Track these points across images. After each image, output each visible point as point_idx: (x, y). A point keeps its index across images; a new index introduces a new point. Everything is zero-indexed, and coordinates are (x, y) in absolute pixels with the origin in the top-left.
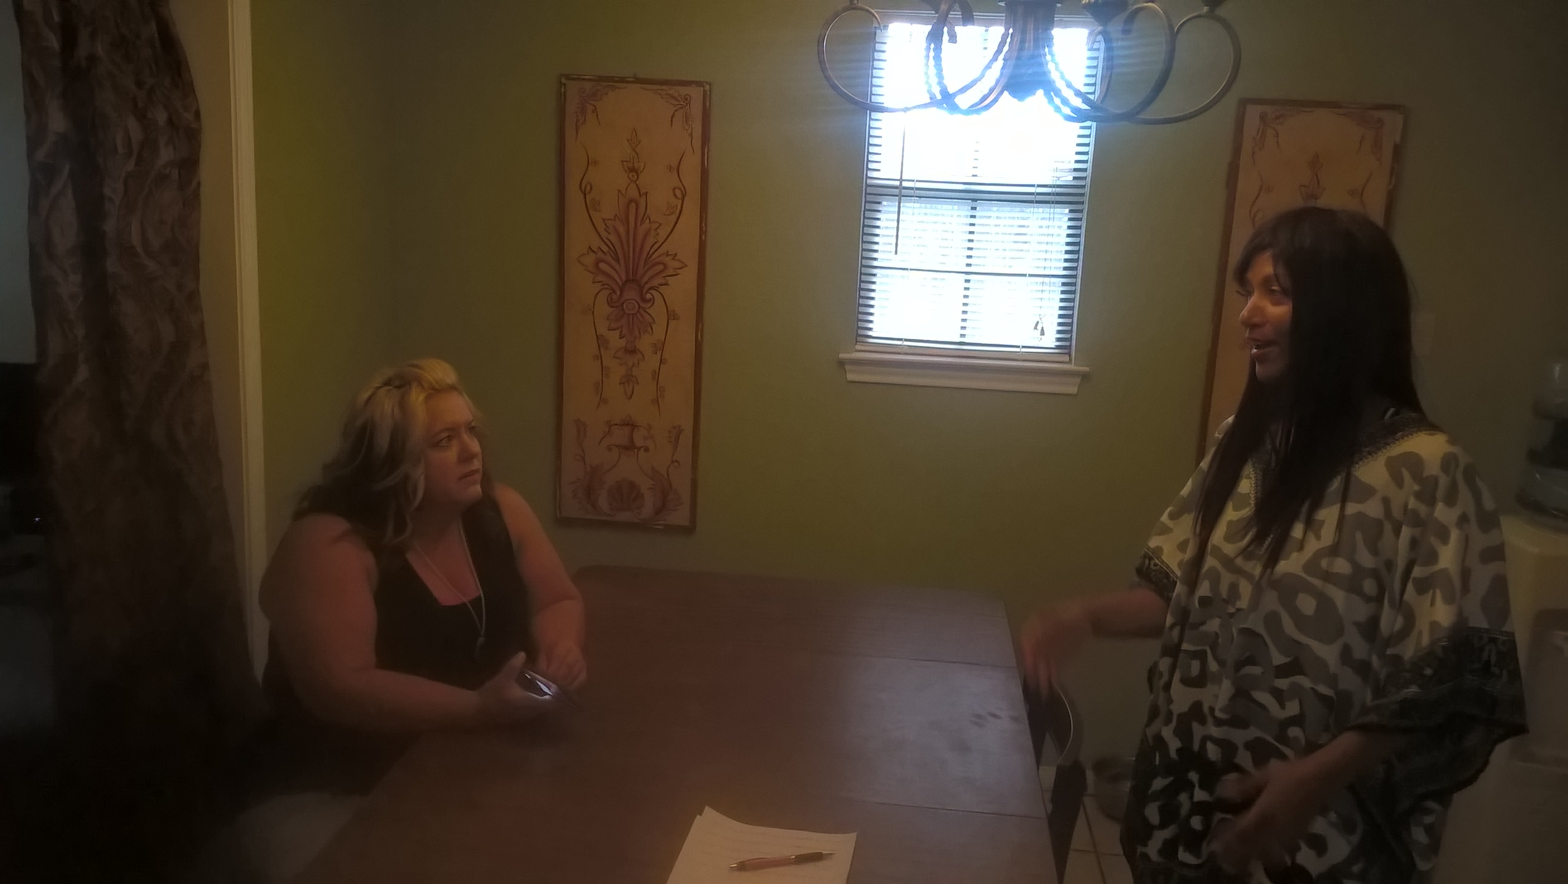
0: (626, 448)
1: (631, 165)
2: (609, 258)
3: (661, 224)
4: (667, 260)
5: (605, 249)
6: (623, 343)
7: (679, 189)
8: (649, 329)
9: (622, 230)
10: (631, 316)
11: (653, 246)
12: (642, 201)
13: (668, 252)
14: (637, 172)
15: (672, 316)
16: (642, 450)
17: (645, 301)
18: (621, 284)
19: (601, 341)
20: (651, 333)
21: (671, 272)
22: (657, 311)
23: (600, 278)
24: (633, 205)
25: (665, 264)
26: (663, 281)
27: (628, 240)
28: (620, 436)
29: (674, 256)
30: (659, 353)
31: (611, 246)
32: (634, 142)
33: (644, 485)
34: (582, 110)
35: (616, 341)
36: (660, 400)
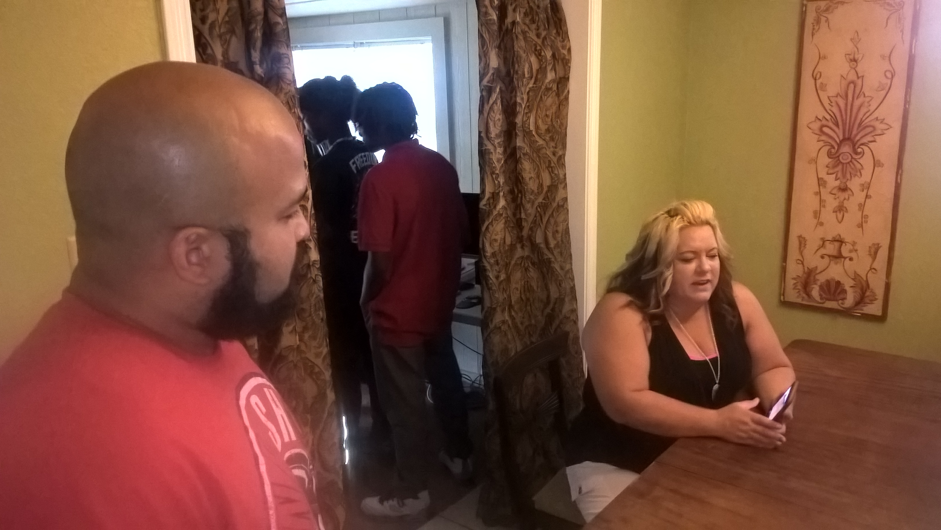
0: (835, 257)
1: (852, 57)
2: (831, 124)
3: (873, 98)
4: (877, 124)
5: (828, 117)
6: (837, 183)
7: (890, 71)
8: (859, 174)
9: (842, 103)
10: (845, 165)
11: (866, 113)
12: (859, 82)
13: (877, 118)
14: (857, 62)
15: (877, 164)
16: (848, 259)
17: (857, 153)
18: (838, 141)
19: (821, 182)
20: (860, 176)
21: (879, 132)
22: (866, 161)
23: (823, 138)
24: (852, 86)
25: (874, 127)
26: (872, 139)
27: (846, 110)
28: (831, 249)
29: (882, 121)
30: (865, 191)
31: (833, 115)
32: (855, 40)
33: (848, 283)
34: (818, 21)
35: (832, 182)
36: (864, 224)
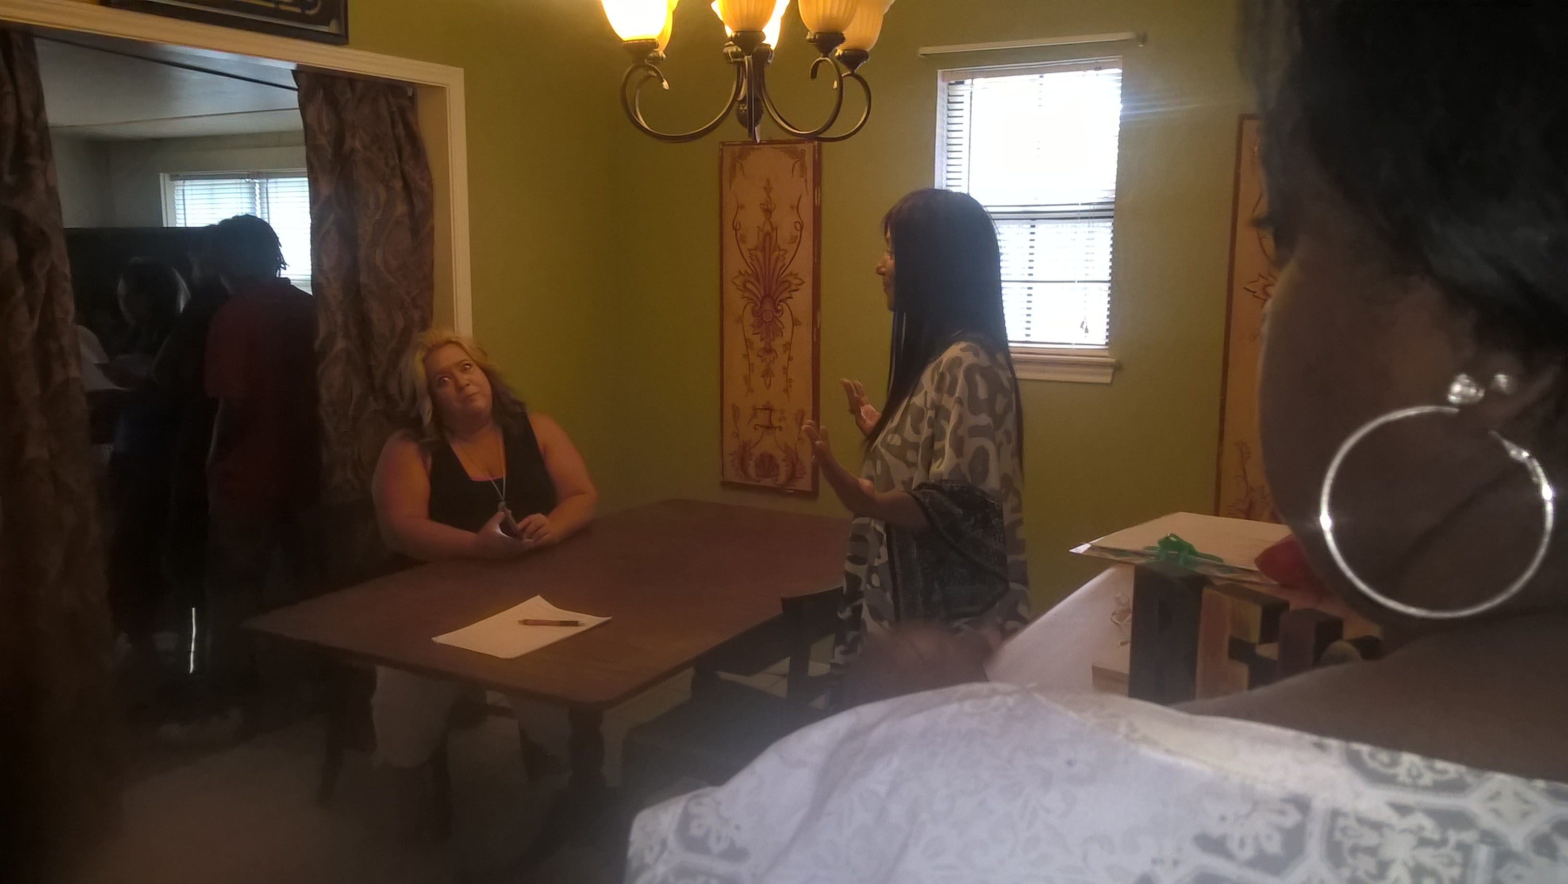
0: (768, 428)
1: (766, 207)
2: (752, 279)
3: (787, 251)
4: (791, 279)
5: (750, 272)
6: (762, 345)
7: (800, 223)
8: (780, 333)
9: (760, 256)
10: (768, 323)
11: (782, 267)
12: (774, 234)
13: (792, 272)
14: (770, 212)
15: (795, 322)
16: (778, 429)
17: (778, 311)
18: (760, 298)
19: (748, 343)
20: (781, 336)
21: (794, 288)
22: (786, 319)
23: (747, 294)
24: (768, 237)
25: (790, 282)
26: (788, 295)
27: (765, 264)
28: (762, 418)
29: (796, 276)
30: (788, 352)
31: (754, 270)
32: (768, 189)
33: (779, 456)
34: (734, 167)
35: (759, 344)
36: (789, 389)
